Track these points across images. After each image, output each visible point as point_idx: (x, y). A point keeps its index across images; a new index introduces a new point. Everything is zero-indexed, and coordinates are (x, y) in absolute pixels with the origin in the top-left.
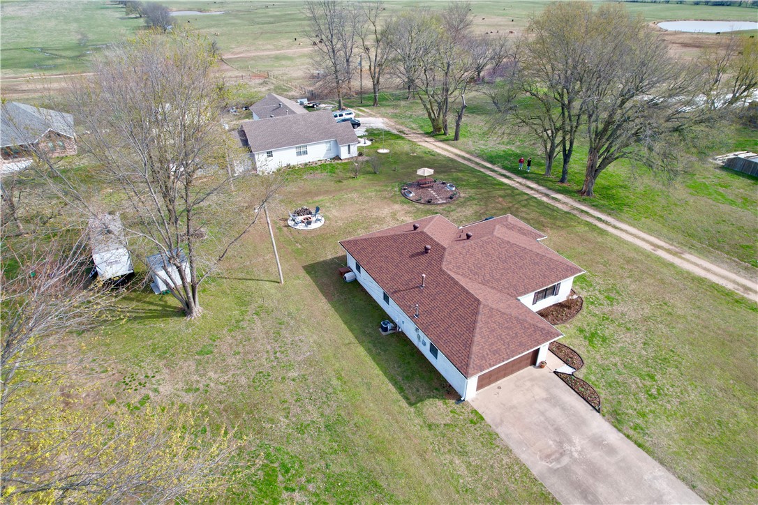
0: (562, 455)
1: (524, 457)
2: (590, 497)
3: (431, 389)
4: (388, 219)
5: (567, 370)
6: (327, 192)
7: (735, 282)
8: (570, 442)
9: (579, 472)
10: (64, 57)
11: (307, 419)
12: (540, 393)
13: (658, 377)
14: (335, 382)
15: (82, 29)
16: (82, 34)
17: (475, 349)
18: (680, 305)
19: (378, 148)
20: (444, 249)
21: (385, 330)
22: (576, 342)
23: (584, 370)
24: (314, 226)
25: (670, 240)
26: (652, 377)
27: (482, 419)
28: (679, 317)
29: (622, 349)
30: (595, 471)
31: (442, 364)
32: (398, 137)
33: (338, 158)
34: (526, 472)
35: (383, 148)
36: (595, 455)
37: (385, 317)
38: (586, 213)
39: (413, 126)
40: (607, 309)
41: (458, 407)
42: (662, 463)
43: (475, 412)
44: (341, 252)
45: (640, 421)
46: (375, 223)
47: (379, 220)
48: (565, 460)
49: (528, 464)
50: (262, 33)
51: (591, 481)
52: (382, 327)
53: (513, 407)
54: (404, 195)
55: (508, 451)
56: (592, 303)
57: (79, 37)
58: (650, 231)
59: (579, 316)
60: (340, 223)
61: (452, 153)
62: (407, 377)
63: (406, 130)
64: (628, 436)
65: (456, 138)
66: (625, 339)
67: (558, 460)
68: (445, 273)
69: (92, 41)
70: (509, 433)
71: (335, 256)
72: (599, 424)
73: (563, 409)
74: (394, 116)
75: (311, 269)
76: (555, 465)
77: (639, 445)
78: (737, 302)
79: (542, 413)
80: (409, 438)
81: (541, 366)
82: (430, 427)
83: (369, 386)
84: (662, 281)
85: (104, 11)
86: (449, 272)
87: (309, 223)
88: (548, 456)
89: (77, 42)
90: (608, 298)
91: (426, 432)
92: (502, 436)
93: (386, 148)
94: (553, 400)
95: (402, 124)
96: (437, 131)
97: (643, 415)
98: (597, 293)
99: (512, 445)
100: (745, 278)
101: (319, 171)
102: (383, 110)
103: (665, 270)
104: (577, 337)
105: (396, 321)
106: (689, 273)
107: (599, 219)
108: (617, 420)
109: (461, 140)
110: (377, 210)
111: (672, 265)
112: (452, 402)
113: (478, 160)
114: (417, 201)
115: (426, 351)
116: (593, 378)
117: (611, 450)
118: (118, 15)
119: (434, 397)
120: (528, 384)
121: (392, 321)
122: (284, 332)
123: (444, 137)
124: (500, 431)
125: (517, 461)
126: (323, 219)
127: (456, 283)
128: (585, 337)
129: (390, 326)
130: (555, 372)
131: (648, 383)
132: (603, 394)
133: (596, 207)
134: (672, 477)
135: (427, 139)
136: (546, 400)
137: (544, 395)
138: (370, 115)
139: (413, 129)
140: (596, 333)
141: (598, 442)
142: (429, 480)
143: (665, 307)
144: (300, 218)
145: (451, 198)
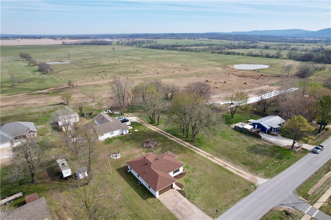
0: (176, 206)
1: (168, 207)
2: (180, 213)
3: (149, 196)
4: (138, 154)
5: (180, 189)
6: (120, 146)
7: (224, 164)
8: (178, 204)
9: (179, 209)
10: (6, 87)
11: (121, 205)
12: (173, 194)
13: (200, 188)
14: (127, 197)
15: (11, 72)
16: (11, 75)
17: (157, 186)
18: (209, 171)
19: (135, 130)
20: (151, 163)
21: (138, 184)
22: (183, 182)
23: (183, 189)
24: (118, 157)
25: (212, 154)
26: (198, 189)
27: (160, 201)
28: (208, 174)
29: (193, 183)
30: (182, 208)
31: (151, 190)
32: (141, 125)
33: (123, 134)
34: (168, 210)
35: (136, 129)
36: (183, 206)
37: (138, 181)
38: (192, 147)
39: (145, 120)
40: (191, 174)
41: (155, 199)
42: (196, 205)
43: (158, 200)
44: (126, 164)
45: (193, 198)
46: (135, 155)
47: (136, 154)
48: (177, 207)
49: (169, 209)
50: (87, 73)
51: (181, 210)
52: (137, 183)
53: (167, 198)
54: (143, 146)
55: (165, 207)
56: (188, 173)
57: (10, 76)
58: (207, 151)
59: (185, 176)
60: (125, 156)
61: (157, 130)
62: (144, 194)
63: (143, 121)
64: (190, 201)
65: (158, 125)
66: (194, 181)
67: (175, 207)
68: (151, 169)
69: (17, 78)
70: (165, 203)
71: (124, 166)
72: (185, 200)
73: (178, 197)
74: (139, 116)
75: (119, 170)
76: (174, 208)
77: (192, 203)
78: (223, 169)
79: (173, 199)
80: (144, 206)
81: (174, 189)
82: (149, 204)
83: (135, 197)
84: (207, 166)
85: (18, 62)
86: (152, 169)
87: (117, 157)
88: (173, 207)
89: (10, 79)
90: (192, 171)
91: (148, 205)
92: (164, 204)
93: (137, 129)
94: (176, 196)
95: (142, 119)
96: (152, 122)
97: (194, 197)
98: (190, 170)
99: (166, 205)
100: (227, 163)
101: (117, 139)
102: (135, 113)
103: (208, 163)
104: (183, 181)
105: (141, 181)
106: (214, 163)
107: (195, 149)
108: (189, 198)
109: (160, 125)
110: (135, 151)
111: (210, 161)
112: (153, 198)
113: (164, 132)
114: (146, 147)
115: (148, 188)
116: (185, 190)
117: (186, 204)
118: (25, 64)
119: (150, 198)
120: (171, 193)
121: (140, 182)
122: (114, 187)
123: (154, 124)
124: (164, 203)
125: (167, 208)
126: (120, 155)
127: (154, 171)
128: (185, 181)
129: (139, 183)
130: (177, 190)
131: (197, 190)
132: (187, 193)
133: (194, 145)
134: (197, 207)
135: (150, 125)
136: (174, 196)
137: (174, 195)
138: (132, 116)
139: (145, 121)
140: (188, 180)
141: (184, 203)
142: (148, 213)
143: (206, 172)
144: (114, 155)
145: (156, 146)
